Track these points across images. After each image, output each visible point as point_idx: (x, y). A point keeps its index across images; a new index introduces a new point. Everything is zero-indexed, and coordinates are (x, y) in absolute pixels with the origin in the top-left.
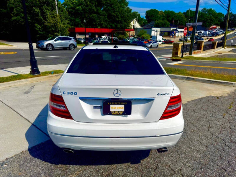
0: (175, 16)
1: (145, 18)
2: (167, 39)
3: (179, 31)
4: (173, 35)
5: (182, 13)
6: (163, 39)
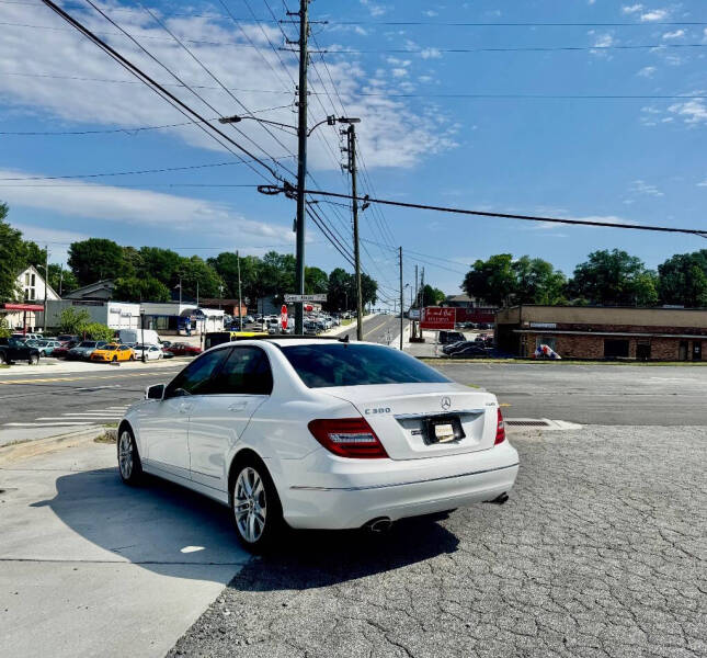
0: (181, 269)
1: (68, 269)
2: (174, 340)
3: (206, 317)
4: (189, 327)
5: (205, 260)
6: (161, 343)
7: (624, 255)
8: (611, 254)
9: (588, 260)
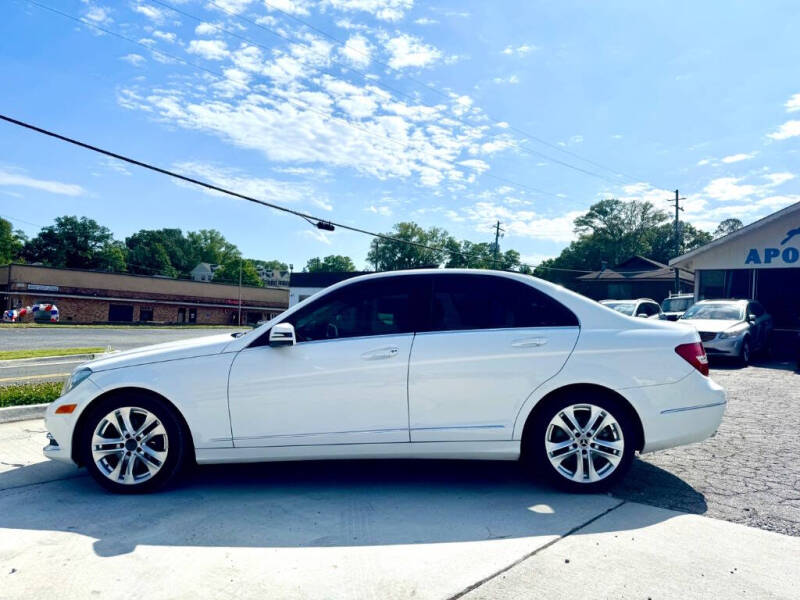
7: (93, 225)
8: (79, 221)
9: (55, 224)
